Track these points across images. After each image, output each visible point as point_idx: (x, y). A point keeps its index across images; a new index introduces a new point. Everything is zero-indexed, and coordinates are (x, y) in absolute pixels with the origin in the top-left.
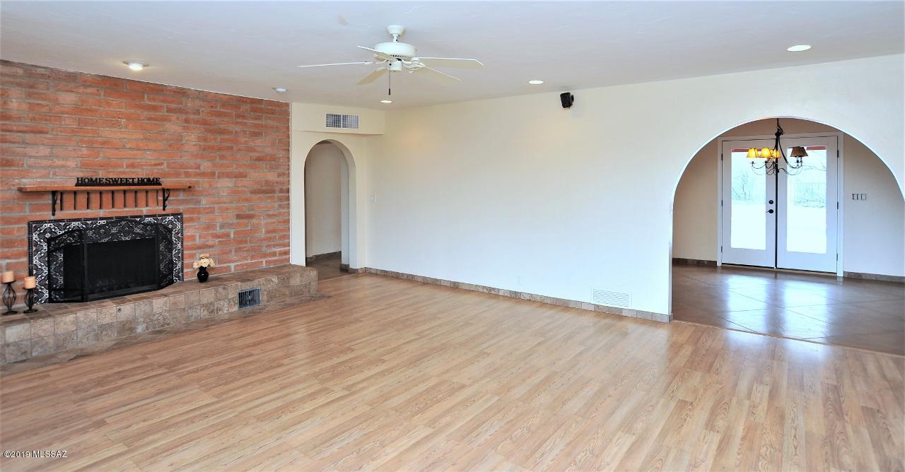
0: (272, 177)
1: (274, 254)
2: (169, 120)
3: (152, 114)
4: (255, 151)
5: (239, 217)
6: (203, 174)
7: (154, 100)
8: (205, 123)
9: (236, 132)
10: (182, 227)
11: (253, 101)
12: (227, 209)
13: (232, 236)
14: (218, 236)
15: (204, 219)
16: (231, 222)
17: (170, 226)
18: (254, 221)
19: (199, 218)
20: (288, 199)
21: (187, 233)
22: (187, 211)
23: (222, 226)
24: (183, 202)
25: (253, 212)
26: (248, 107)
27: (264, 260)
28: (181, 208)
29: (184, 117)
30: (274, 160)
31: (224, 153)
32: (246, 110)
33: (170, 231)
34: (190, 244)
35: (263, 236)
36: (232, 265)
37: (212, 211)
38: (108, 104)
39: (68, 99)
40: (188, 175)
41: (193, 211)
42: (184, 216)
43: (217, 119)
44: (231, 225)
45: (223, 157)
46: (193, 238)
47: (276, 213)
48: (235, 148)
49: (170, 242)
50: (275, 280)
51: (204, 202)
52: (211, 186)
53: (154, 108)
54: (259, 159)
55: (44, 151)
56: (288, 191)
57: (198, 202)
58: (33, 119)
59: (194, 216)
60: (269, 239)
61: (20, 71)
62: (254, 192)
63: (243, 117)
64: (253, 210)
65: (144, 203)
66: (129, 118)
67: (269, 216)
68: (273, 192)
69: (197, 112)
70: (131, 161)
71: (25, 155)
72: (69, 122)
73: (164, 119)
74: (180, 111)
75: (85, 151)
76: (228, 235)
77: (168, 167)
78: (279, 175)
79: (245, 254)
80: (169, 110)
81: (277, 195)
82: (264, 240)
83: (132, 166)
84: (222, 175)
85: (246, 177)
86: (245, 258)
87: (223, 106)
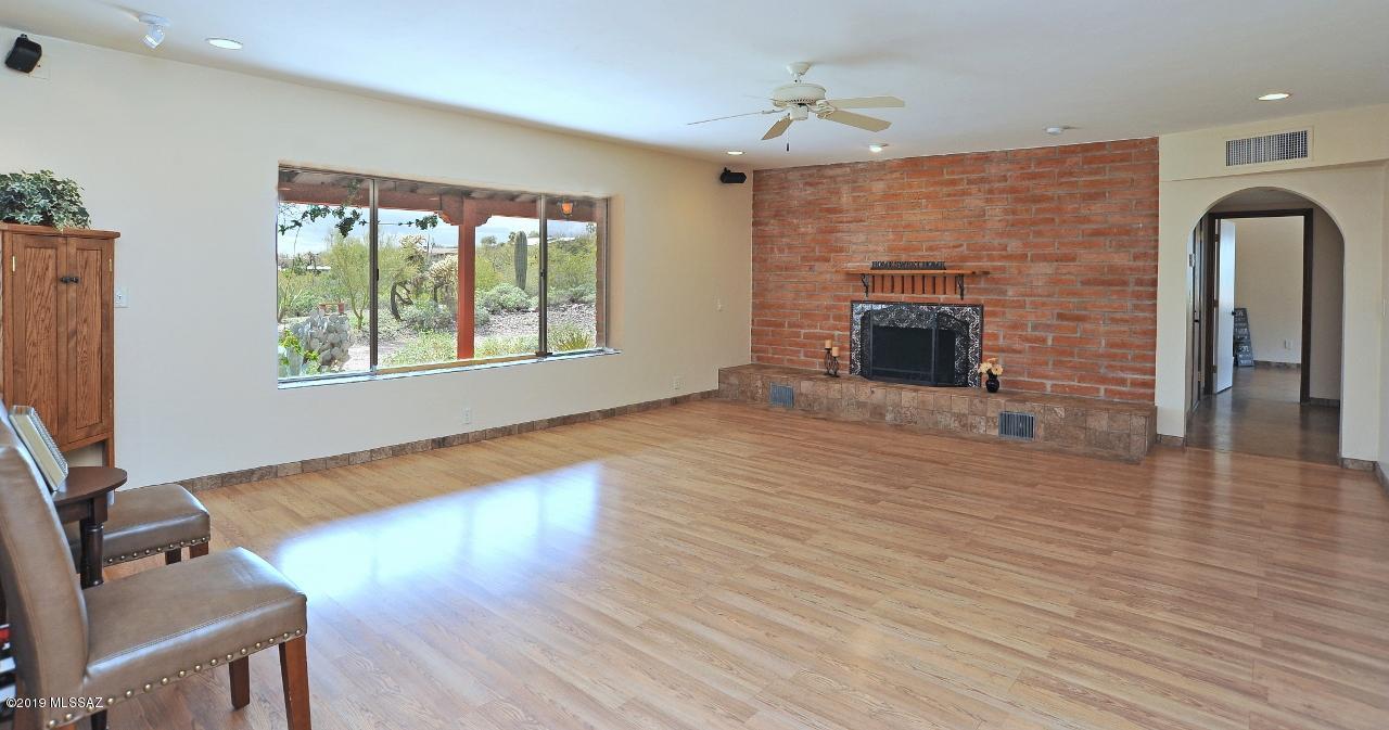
0: (1121, 259)
1: (1122, 382)
2: (970, 194)
3: (951, 189)
4: (1089, 221)
5: (1061, 316)
6: (1009, 257)
7: (953, 173)
8: (1013, 190)
9: (1059, 197)
10: (982, 322)
11: (1085, 148)
12: (1043, 304)
13: (1050, 342)
14: (1027, 340)
15: (1011, 315)
16: (1049, 322)
17: (968, 319)
18: (1088, 326)
19: (1004, 313)
20: (1154, 296)
21: (988, 329)
22: (989, 302)
23: (1035, 328)
24: (986, 291)
25: (1083, 312)
26: (1078, 158)
27: (1102, 388)
28: (982, 299)
29: (987, 186)
30: (1127, 233)
31: (1041, 227)
32: (1076, 163)
33: (967, 324)
34: (990, 343)
35: (1101, 351)
36: (1049, 384)
37: (1022, 305)
38: (911, 187)
39: (879, 187)
40: (991, 258)
41: (997, 303)
42: (985, 309)
43: (1030, 183)
44: (1048, 327)
45: (1039, 234)
46: (995, 337)
47: (1126, 317)
48: (1057, 220)
49: (967, 338)
50: (1060, 411)
51: (1011, 293)
52: (1020, 272)
53: (953, 183)
54: (1097, 233)
55: (862, 237)
56: (1154, 283)
57: (1004, 293)
58: (856, 210)
59: (998, 309)
60: (1113, 357)
62: (1086, 283)
63: (1071, 174)
64: (1085, 309)
65: (942, 292)
66: (928, 197)
67: (1114, 321)
68: (1125, 283)
69: (1005, 178)
70: (931, 243)
71: (850, 242)
72: (880, 210)
73: (964, 193)
74: (982, 180)
75: (891, 236)
76: (1044, 340)
77: (968, 249)
78: (1136, 258)
79: (1069, 372)
80: (970, 182)
81: (1131, 288)
82: (1102, 356)
83: (930, 249)
84: (1037, 258)
85: (1074, 260)
86: (1070, 378)
87: (1039, 163)
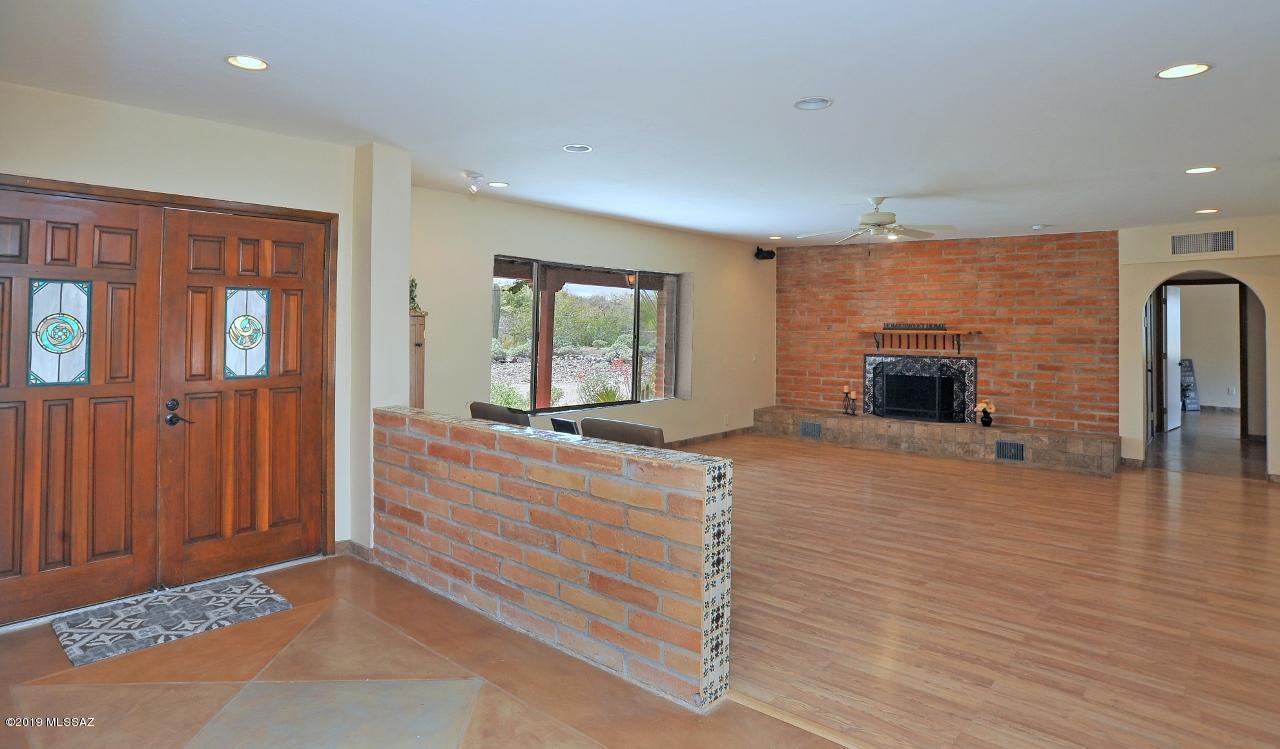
0: (1089, 323)
1: (1093, 418)
2: (964, 271)
3: (948, 267)
4: (1063, 293)
5: (1041, 367)
6: (998, 321)
7: (950, 254)
8: (1000, 268)
9: (1038, 275)
10: (976, 371)
11: (1059, 237)
12: (1026, 357)
13: (1032, 387)
14: (1015, 385)
15: (1000, 366)
16: (1031, 372)
17: (964, 369)
18: (1063, 374)
19: (994, 365)
20: (1117, 351)
21: (981, 377)
22: (982, 356)
23: (1019, 376)
24: (979, 347)
25: (1061, 364)
26: (1054, 244)
27: (1076, 422)
28: (976, 353)
29: (978, 265)
30: (1094, 303)
31: (1024, 298)
32: (1052, 249)
33: (964, 373)
34: (983, 388)
35: (1075, 393)
36: (1032, 420)
37: (1009, 358)
38: (914, 263)
39: (887, 264)
40: (982, 321)
41: (987, 356)
42: (979, 361)
43: (1015, 263)
44: (1031, 376)
45: (1021, 303)
46: (987, 383)
47: (1094, 367)
48: (1037, 293)
49: (964, 384)
50: (1045, 440)
51: (1000, 348)
52: (1007, 333)
53: (950, 261)
54: (1069, 303)
55: (873, 304)
56: (1117, 342)
57: (995, 348)
58: (867, 282)
59: (989, 361)
60: (1085, 399)
61: (860, 249)
62: (1060, 341)
63: (1047, 257)
64: (1061, 361)
65: (942, 346)
66: (928, 272)
67: (1086, 371)
68: (1092, 341)
69: (993, 259)
70: (931, 309)
71: (863, 307)
72: (888, 282)
73: (960, 270)
74: (975, 260)
75: (898, 303)
76: (1028, 386)
77: (964, 313)
78: (1101, 322)
79: (1049, 410)
80: (964, 262)
81: (1098, 345)
82: (1075, 398)
83: (933, 313)
84: (1020, 322)
85: (1050, 323)
86: (1050, 415)
87: (1022, 248)
